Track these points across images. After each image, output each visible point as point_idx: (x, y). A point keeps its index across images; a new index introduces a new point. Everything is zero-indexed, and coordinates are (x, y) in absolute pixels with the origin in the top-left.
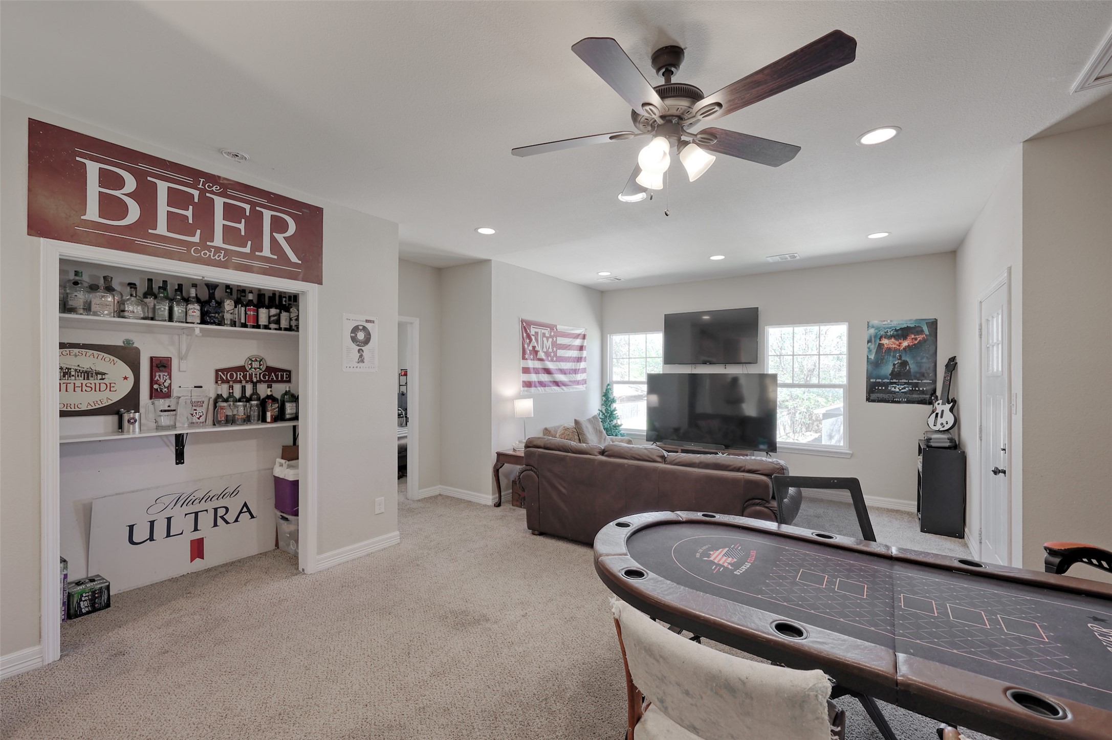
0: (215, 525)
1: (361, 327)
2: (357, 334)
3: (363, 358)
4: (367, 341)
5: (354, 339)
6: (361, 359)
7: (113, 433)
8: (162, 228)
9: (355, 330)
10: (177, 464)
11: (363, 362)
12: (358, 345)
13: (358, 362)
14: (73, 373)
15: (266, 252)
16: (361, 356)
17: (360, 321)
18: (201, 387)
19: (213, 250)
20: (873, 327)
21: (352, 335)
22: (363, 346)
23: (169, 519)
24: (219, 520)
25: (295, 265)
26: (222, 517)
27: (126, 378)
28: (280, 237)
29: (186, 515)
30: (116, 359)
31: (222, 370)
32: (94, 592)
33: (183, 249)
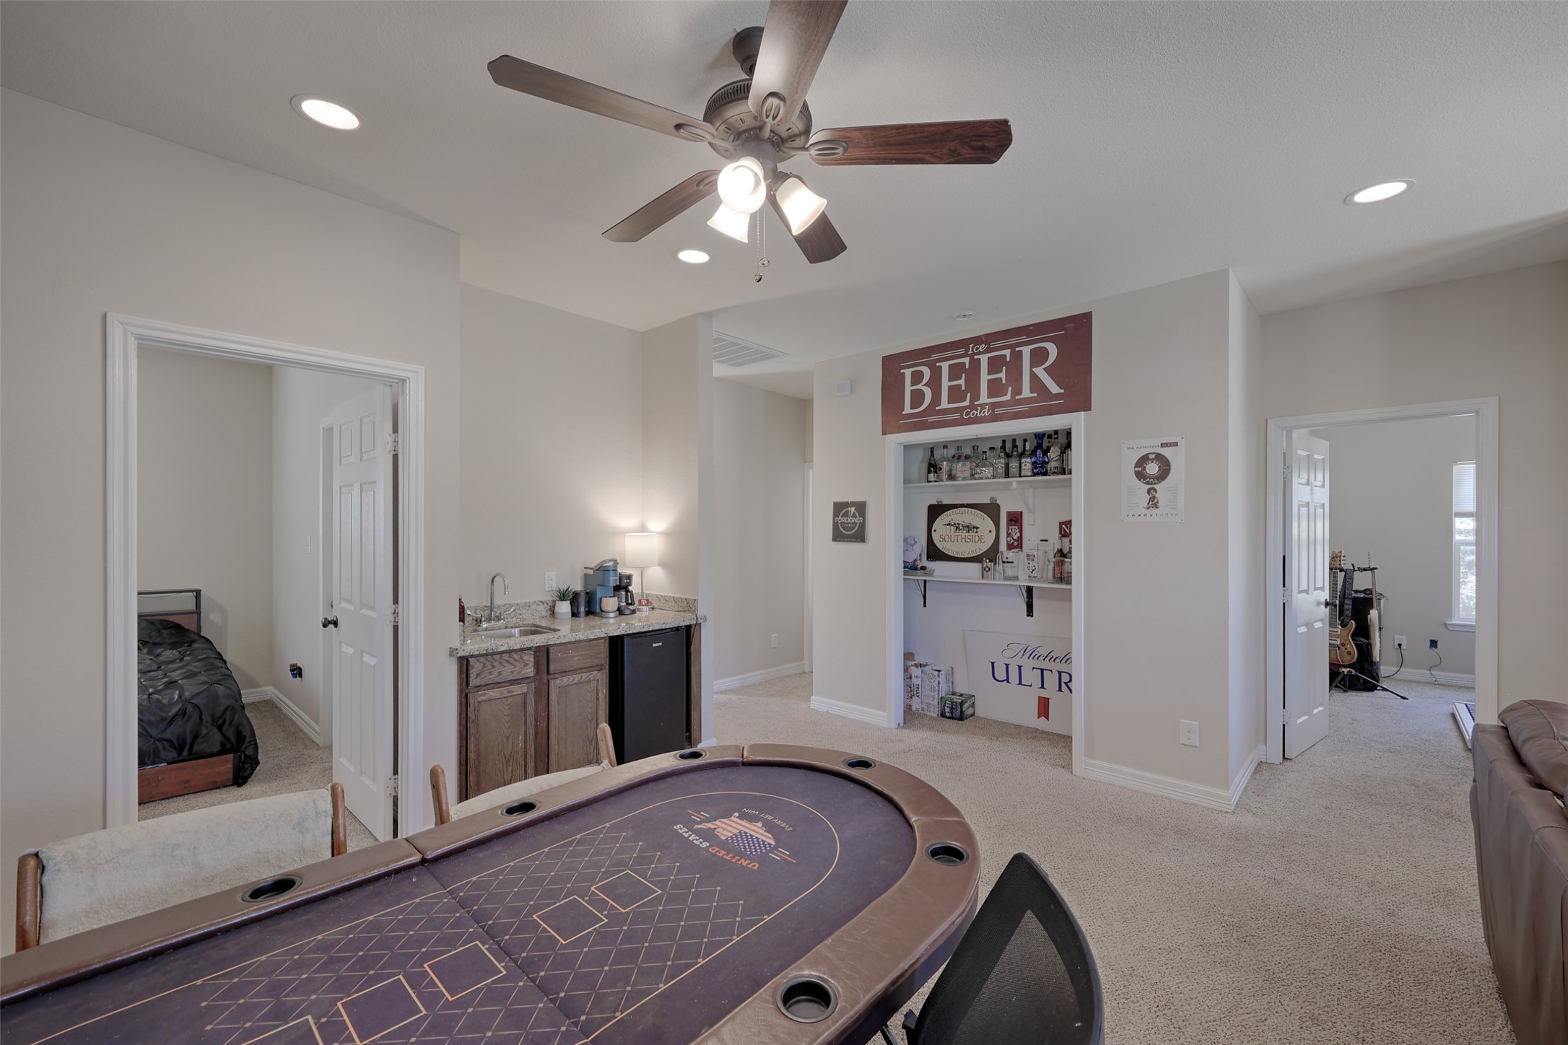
0: (1060, 690)
1: (1152, 456)
2: (1145, 467)
3: (1156, 501)
4: (1164, 473)
5: (1141, 475)
6: (1153, 503)
7: (979, 579)
8: (944, 404)
9: (1143, 461)
10: (1028, 616)
11: (1157, 508)
12: (1148, 483)
13: (1148, 508)
14: (961, 528)
15: (1026, 393)
16: (1153, 498)
17: (1152, 446)
18: (1046, 541)
19: (979, 408)
21: (1137, 469)
22: (1155, 484)
23: (1020, 667)
24: (1064, 686)
25: (1058, 396)
26: (1066, 683)
27: (990, 531)
28: (1040, 371)
29: (1033, 668)
30: (985, 515)
31: (1064, 523)
33: (957, 416)
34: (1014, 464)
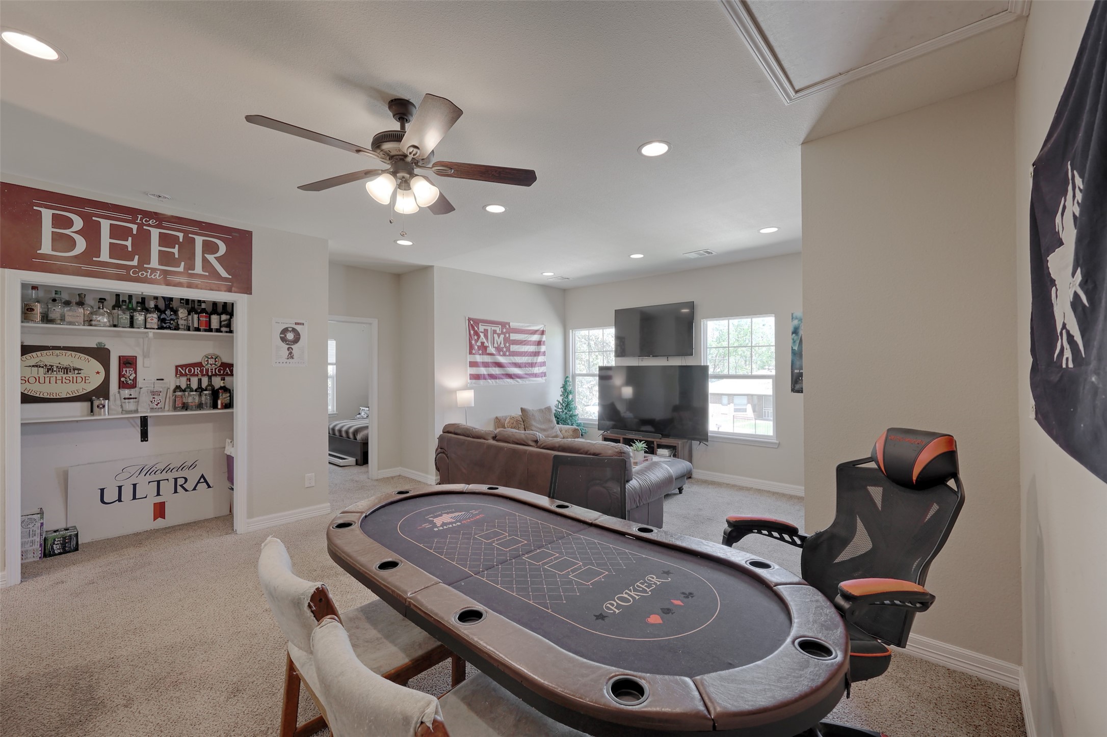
0: (176, 492)
1: (290, 329)
2: (286, 335)
3: (292, 355)
4: (297, 339)
5: (284, 339)
6: (291, 356)
7: (88, 415)
8: (105, 256)
9: (285, 331)
10: (142, 441)
11: (293, 358)
12: (287, 344)
13: (288, 359)
14: (55, 369)
15: (198, 269)
16: (290, 353)
17: (290, 324)
18: (163, 380)
19: (150, 271)
20: (796, 318)
21: (281, 335)
22: (292, 345)
23: (135, 485)
24: (179, 488)
25: (225, 279)
26: (181, 486)
27: (98, 373)
28: (211, 258)
29: (149, 482)
30: (90, 358)
31: (182, 366)
32: (64, 538)
33: (124, 272)
34: (139, 318)
